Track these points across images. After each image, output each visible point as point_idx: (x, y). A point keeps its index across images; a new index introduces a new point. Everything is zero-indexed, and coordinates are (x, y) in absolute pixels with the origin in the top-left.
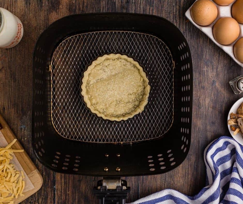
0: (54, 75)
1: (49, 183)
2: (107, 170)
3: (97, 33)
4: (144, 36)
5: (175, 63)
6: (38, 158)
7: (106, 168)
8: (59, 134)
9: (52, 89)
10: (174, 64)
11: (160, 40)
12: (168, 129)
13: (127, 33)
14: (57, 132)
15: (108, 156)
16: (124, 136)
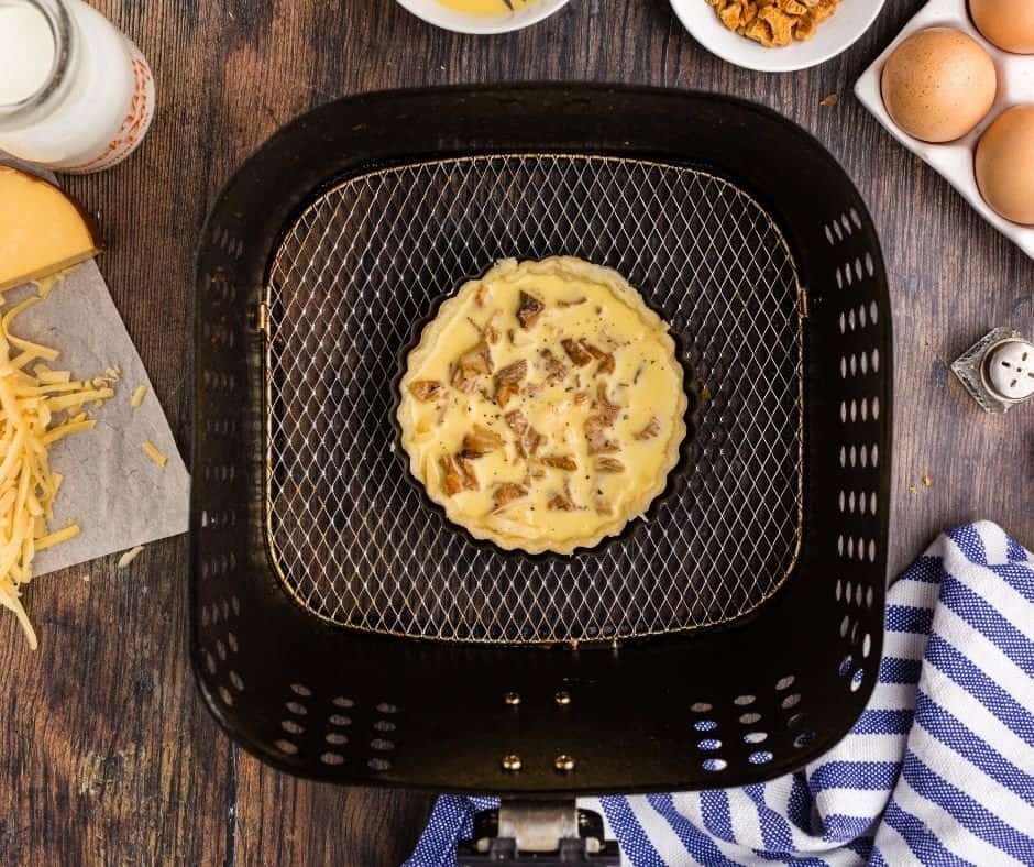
0: (279, 347)
1: (210, 792)
2: (516, 765)
3: (470, 162)
4: (672, 177)
5: (807, 295)
6: (218, 713)
7: (513, 757)
8: (299, 604)
9: (271, 410)
10: (802, 300)
11: (745, 194)
12: (776, 581)
13: (598, 164)
14: (293, 598)
15: (518, 705)
16: (585, 615)
